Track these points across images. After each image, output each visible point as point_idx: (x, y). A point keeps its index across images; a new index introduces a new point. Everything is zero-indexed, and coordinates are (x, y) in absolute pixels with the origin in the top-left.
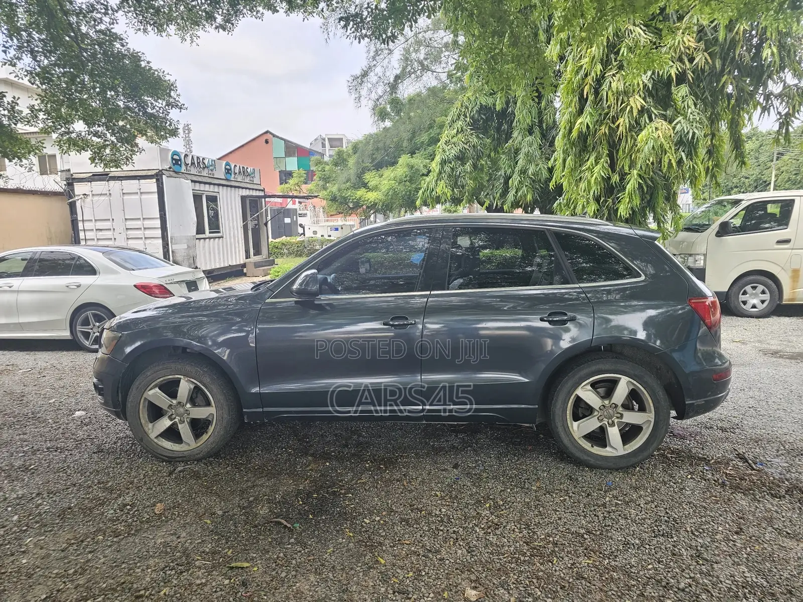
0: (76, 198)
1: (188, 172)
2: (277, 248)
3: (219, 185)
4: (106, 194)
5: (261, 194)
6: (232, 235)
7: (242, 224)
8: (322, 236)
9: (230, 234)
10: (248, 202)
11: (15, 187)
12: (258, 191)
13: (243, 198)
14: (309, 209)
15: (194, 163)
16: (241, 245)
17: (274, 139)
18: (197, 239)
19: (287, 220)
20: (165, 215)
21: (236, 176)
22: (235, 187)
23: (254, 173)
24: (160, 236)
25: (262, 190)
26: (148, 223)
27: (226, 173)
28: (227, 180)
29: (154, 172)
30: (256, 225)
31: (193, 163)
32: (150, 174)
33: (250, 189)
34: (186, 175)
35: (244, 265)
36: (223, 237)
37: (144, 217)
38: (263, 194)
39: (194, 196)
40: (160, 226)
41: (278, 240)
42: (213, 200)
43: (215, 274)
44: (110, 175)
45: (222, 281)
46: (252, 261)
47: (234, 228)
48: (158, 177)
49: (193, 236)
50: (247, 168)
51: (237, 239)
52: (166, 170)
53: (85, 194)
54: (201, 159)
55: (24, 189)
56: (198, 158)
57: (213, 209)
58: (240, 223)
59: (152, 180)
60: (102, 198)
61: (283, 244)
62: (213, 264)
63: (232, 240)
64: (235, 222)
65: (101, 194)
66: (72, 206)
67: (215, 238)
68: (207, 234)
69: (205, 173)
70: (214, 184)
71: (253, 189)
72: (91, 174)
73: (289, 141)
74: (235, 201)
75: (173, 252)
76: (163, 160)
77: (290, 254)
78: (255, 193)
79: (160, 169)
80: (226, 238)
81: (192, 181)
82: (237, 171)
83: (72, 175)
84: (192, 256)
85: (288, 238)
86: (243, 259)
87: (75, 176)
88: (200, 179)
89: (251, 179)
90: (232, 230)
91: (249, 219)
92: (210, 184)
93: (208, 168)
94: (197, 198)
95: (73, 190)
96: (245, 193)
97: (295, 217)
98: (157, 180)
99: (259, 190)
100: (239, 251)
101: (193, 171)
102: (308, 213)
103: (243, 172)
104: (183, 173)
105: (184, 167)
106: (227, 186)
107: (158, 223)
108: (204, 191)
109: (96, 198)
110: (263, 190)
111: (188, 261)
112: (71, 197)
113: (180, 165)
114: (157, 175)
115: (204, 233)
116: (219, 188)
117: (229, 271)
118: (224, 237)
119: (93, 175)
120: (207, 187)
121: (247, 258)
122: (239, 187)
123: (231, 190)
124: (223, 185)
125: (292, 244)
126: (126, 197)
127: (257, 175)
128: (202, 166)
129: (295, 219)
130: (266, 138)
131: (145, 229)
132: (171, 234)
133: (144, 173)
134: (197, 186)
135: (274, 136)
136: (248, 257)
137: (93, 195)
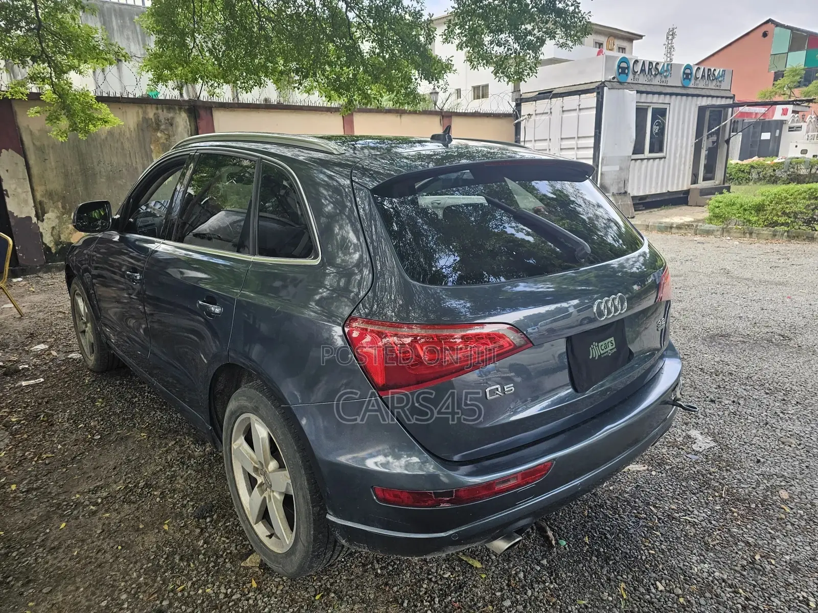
0: (521, 119)
1: (635, 82)
2: (743, 171)
3: (671, 94)
4: (547, 113)
5: (730, 102)
6: (678, 155)
7: (694, 141)
8: (814, 156)
9: (675, 154)
10: (708, 114)
11: (474, 111)
12: (724, 99)
13: (702, 110)
14: (808, 120)
15: (645, 70)
16: (687, 168)
17: (778, 30)
18: (632, 160)
19: (766, 136)
20: (600, 133)
21: (698, 82)
22: (693, 95)
23: (723, 75)
24: (592, 156)
25: (731, 98)
26: (582, 143)
27: (684, 79)
28: (684, 87)
29: (597, 84)
30: (713, 142)
31: (643, 71)
32: (592, 87)
33: (713, 97)
34: (630, 86)
35: (687, 192)
36: (665, 158)
37: (579, 136)
38: (732, 103)
39: (637, 109)
40: (593, 146)
41: (745, 162)
42: (660, 114)
43: (648, 200)
44: (553, 92)
45: (656, 210)
46: (698, 187)
47: (681, 147)
48: (599, 90)
49: (629, 156)
50: (715, 70)
51: (683, 160)
52: (610, 81)
53: (529, 114)
54: (654, 64)
55: (481, 112)
56: (651, 63)
57: (659, 124)
58: (692, 140)
59: (592, 94)
60: (544, 117)
61: (752, 167)
62: (647, 188)
63: (677, 161)
64: (685, 139)
65: (543, 114)
66: (518, 126)
67: (654, 159)
68: (647, 154)
69: (656, 81)
70: (666, 94)
71: (717, 97)
72: (537, 93)
73: (798, 30)
74: (690, 113)
75: (601, 174)
76: (607, 69)
77: (760, 179)
78: (719, 102)
79: (603, 80)
80: (670, 159)
81: (638, 92)
82: (700, 75)
83: (521, 95)
84: (623, 179)
85: (761, 159)
86: (687, 184)
87: (524, 96)
88: (649, 89)
89: (718, 84)
90: (679, 148)
91: (705, 134)
92: (660, 93)
93: (661, 74)
94: (641, 112)
95: (520, 111)
96: (705, 102)
97: (778, 131)
98: (598, 93)
99: (727, 98)
100: (684, 174)
101: (642, 79)
102: (804, 125)
103: (708, 75)
104: (629, 83)
105: (631, 76)
106: (682, 95)
107: (591, 142)
108: (651, 103)
109: (538, 117)
110: (733, 98)
111: (618, 184)
112: (517, 118)
113: (627, 74)
114: (598, 88)
115: (643, 153)
116: (670, 98)
117: (667, 197)
118: (667, 157)
119: (539, 94)
120: (655, 98)
121: (692, 184)
122: (698, 96)
123: (687, 100)
124: (677, 94)
125: (764, 167)
126: (566, 115)
127: (727, 78)
128: (653, 73)
129: (777, 134)
130: (766, 29)
131: (578, 148)
132: (604, 154)
133: (585, 87)
134: (644, 98)
135: (777, 25)
136: (695, 181)
137: (536, 114)
